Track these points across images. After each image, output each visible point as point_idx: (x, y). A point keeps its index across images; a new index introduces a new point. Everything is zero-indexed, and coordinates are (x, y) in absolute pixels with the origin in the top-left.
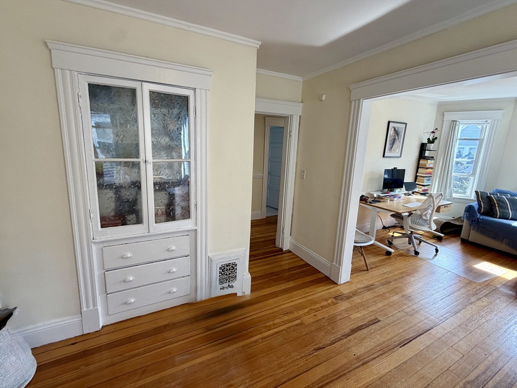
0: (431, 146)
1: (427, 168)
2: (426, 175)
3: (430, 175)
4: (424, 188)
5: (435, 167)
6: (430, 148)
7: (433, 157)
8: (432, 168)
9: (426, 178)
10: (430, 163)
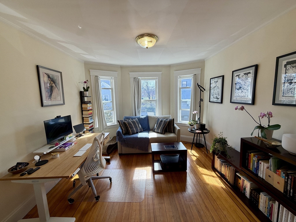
0: (87, 93)
1: (89, 110)
2: (89, 116)
3: (91, 115)
4: (90, 125)
5: (93, 109)
6: (86, 95)
7: (90, 102)
8: (91, 110)
9: (89, 118)
10: (89, 106)
